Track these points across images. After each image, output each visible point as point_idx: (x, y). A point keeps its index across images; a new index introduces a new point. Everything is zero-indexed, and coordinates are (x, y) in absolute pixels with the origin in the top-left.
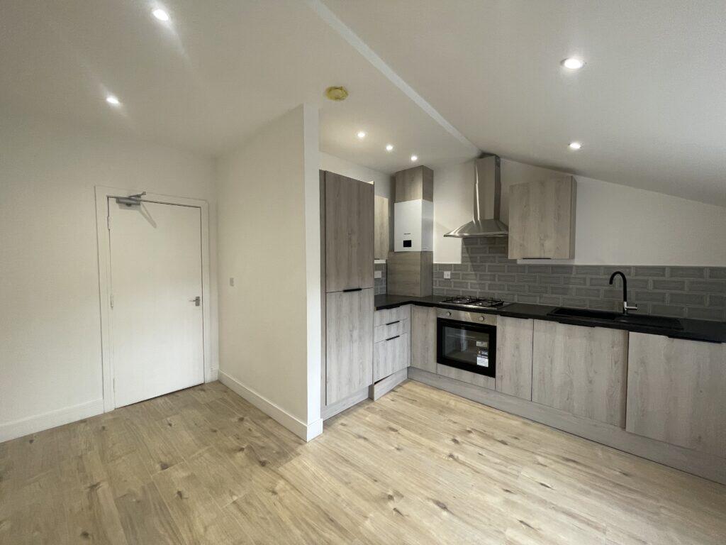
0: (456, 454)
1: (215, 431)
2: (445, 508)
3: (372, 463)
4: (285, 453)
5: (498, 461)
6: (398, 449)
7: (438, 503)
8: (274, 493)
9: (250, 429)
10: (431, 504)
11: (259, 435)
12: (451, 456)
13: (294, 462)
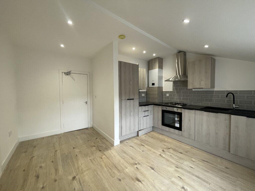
0: (162, 155)
1: (89, 141)
2: (153, 169)
3: (133, 154)
4: (107, 149)
5: (177, 158)
6: (143, 151)
7: (151, 168)
8: (102, 158)
9: (98, 141)
10: (149, 168)
11: (100, 143)
12: (160, 155)
13: (109, 151)
